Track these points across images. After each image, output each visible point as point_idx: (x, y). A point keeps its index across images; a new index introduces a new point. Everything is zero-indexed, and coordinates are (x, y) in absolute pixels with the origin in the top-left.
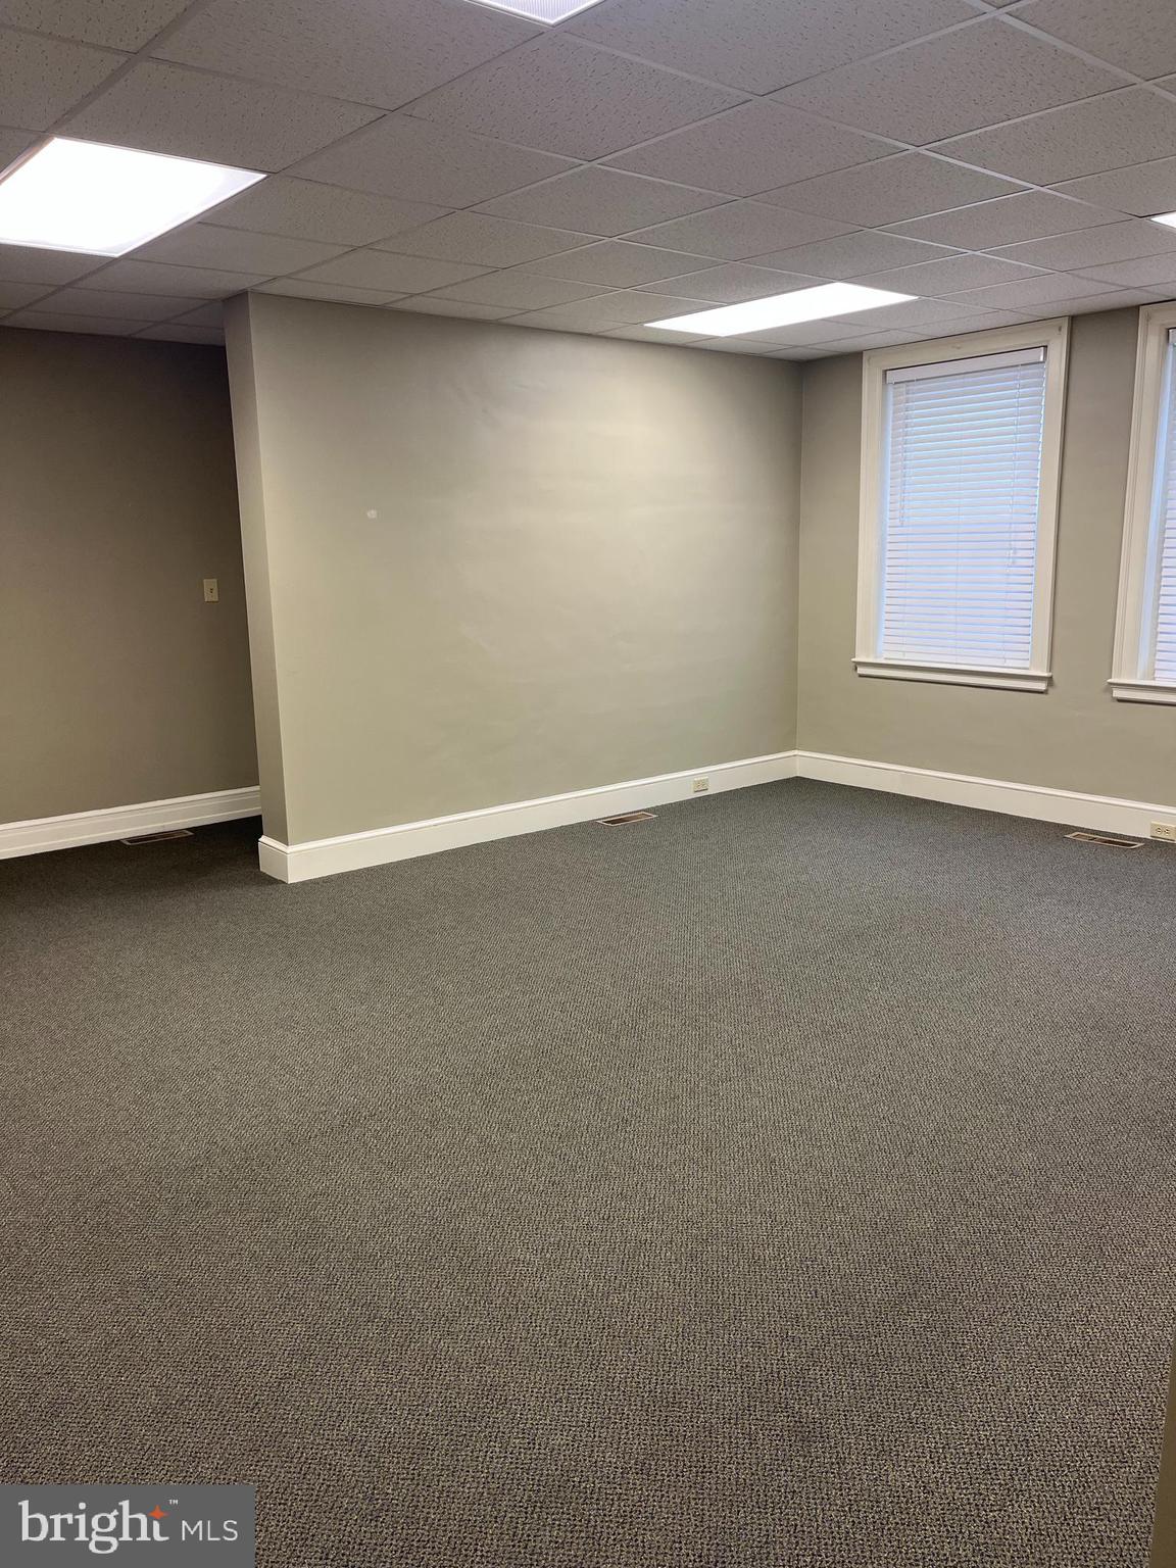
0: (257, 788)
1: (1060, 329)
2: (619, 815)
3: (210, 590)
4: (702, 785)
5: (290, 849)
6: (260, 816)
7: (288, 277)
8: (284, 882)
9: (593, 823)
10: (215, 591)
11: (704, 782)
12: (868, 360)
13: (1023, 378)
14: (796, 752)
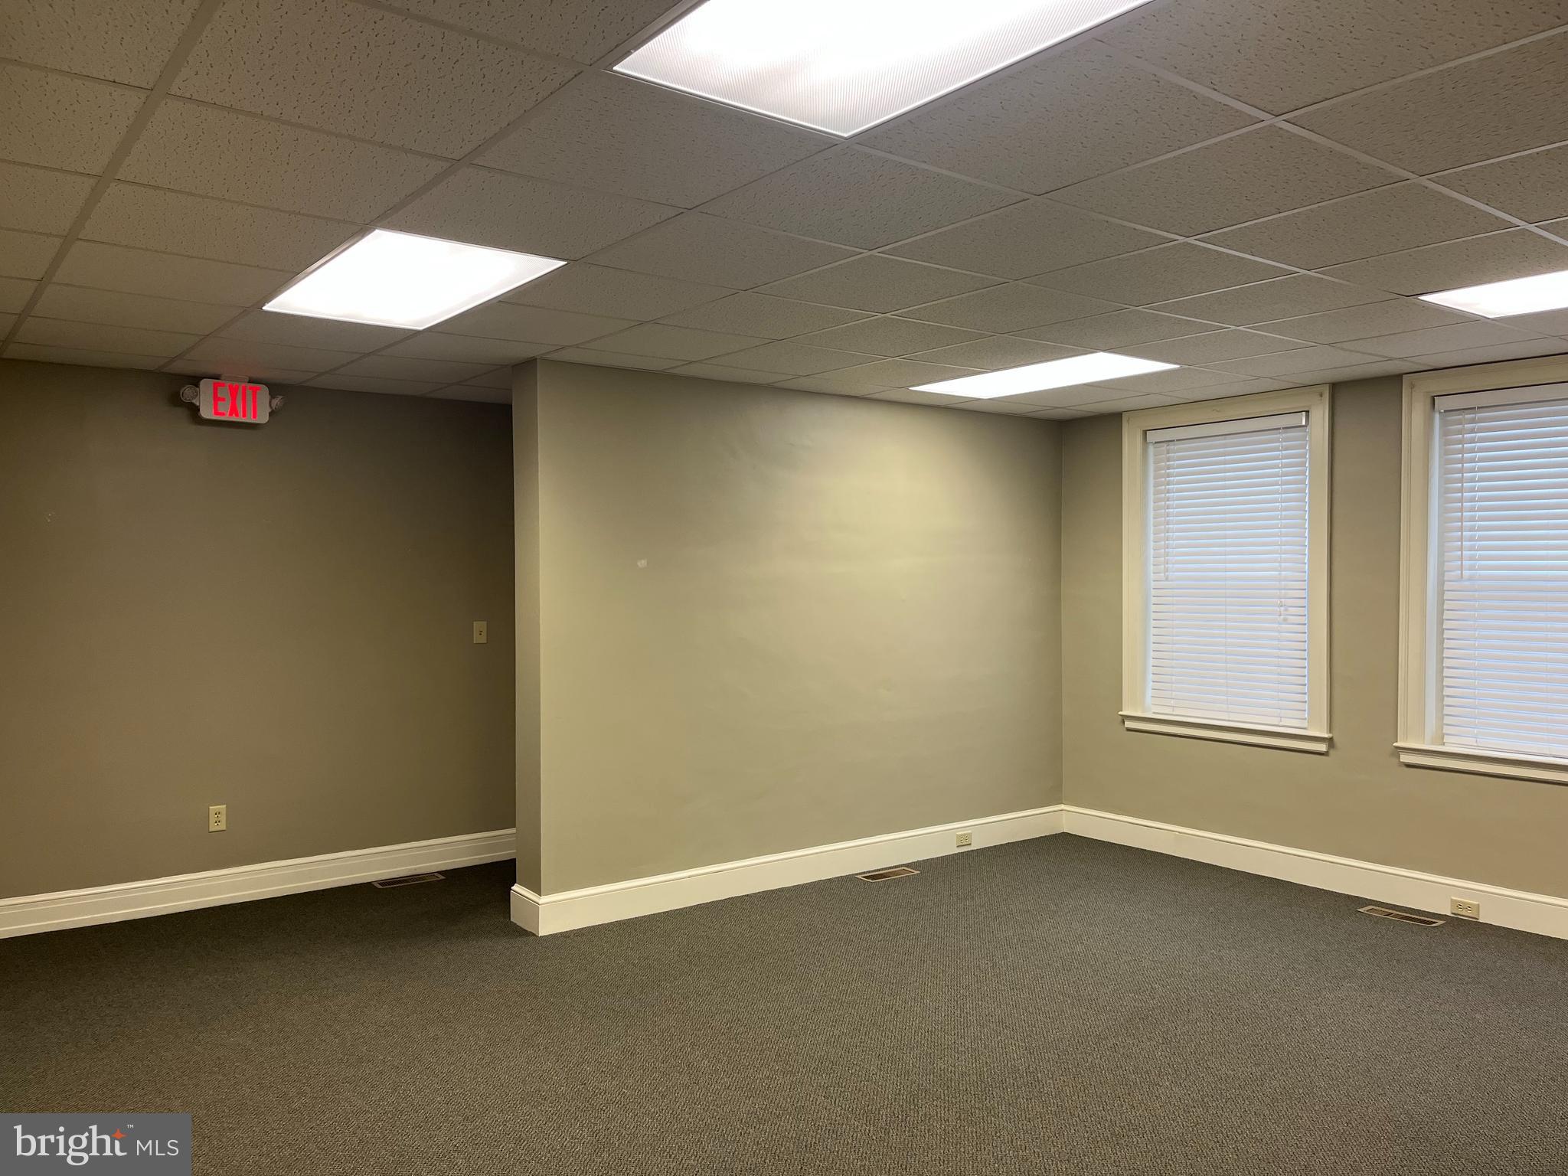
0: (513, 830)
1: (1321, 396)
2: (879, 870)
3: (479, 632)
4: (964, 840)
5: (543, 900)
6: (514, 861)
7: (577, 346)
8: (534, 935)
9: (851, 878)
10: (484, 634)
11: (968, 836)
12: (1128, 421)
13: (1285, 440)
14: (1062, 807)
